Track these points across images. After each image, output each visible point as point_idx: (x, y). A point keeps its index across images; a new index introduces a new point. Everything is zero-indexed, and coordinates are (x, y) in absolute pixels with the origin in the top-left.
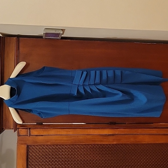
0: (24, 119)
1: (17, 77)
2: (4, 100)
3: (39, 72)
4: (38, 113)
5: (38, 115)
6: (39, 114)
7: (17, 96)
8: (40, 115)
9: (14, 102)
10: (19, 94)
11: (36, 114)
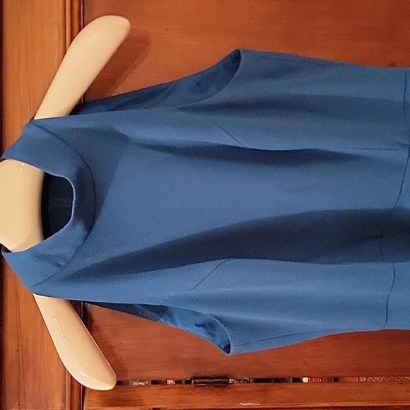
0: (122, 355)
1: (77, 109)
2: (8, 251)
3: (204, 81)
4: (202, 325)
5: (201, 333)
6: (209, 326)
7: (79, 229)
8: (212, 335)
9: (63, 263)
10: (90, 218)
11: (192, 329)
